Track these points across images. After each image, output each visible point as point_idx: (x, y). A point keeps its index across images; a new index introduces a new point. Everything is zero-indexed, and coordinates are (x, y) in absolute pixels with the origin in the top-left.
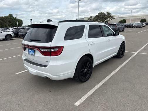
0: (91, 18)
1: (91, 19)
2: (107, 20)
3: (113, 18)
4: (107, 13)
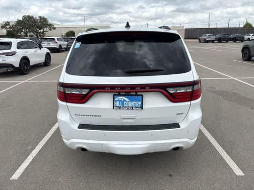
0: (9, 25)
1: (8, 27)
2: (42, 30)
3: (51, 27)
4: (40, 17)
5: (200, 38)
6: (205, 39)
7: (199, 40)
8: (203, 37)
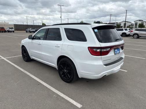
5: (27, 30)
6: (30, 31)
7: (26, 31)
8: (28, 30)
